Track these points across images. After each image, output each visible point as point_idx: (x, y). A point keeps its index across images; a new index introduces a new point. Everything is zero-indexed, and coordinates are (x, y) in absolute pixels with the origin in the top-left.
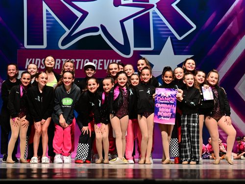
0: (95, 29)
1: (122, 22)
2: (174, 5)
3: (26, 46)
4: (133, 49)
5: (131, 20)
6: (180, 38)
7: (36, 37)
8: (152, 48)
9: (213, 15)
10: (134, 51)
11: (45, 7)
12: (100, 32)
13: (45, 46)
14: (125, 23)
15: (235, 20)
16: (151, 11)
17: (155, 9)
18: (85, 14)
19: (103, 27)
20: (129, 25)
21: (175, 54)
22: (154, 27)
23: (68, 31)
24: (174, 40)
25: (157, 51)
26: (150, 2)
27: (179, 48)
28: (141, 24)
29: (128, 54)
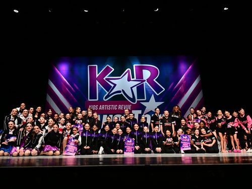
0: (120, 92)
1: (131, 88)
2: (154, 80)
3: (89, 100)
4: (137, 100)
5: (136, 87)
6: (158, 95)
7: (93, 96)
8: (145, 99)
9: (172, 84)
10: (138, 101)
11: (97, 82)
12: (122, 93)
13: (97, 100)
14: (133, 88)
15: (182, 86)
16: (144, 83)
17: (146, 82)
18: (115, 85)
19: (123, 91)
20: (135, 89)
21: (156, 101)
22: (146, 90)
23: (108, 93)
24: (155, 96)
25: (148, 101)
26: (144, 79)
27: (157, 99)
28: (140, 89)
29: (135, 102)
